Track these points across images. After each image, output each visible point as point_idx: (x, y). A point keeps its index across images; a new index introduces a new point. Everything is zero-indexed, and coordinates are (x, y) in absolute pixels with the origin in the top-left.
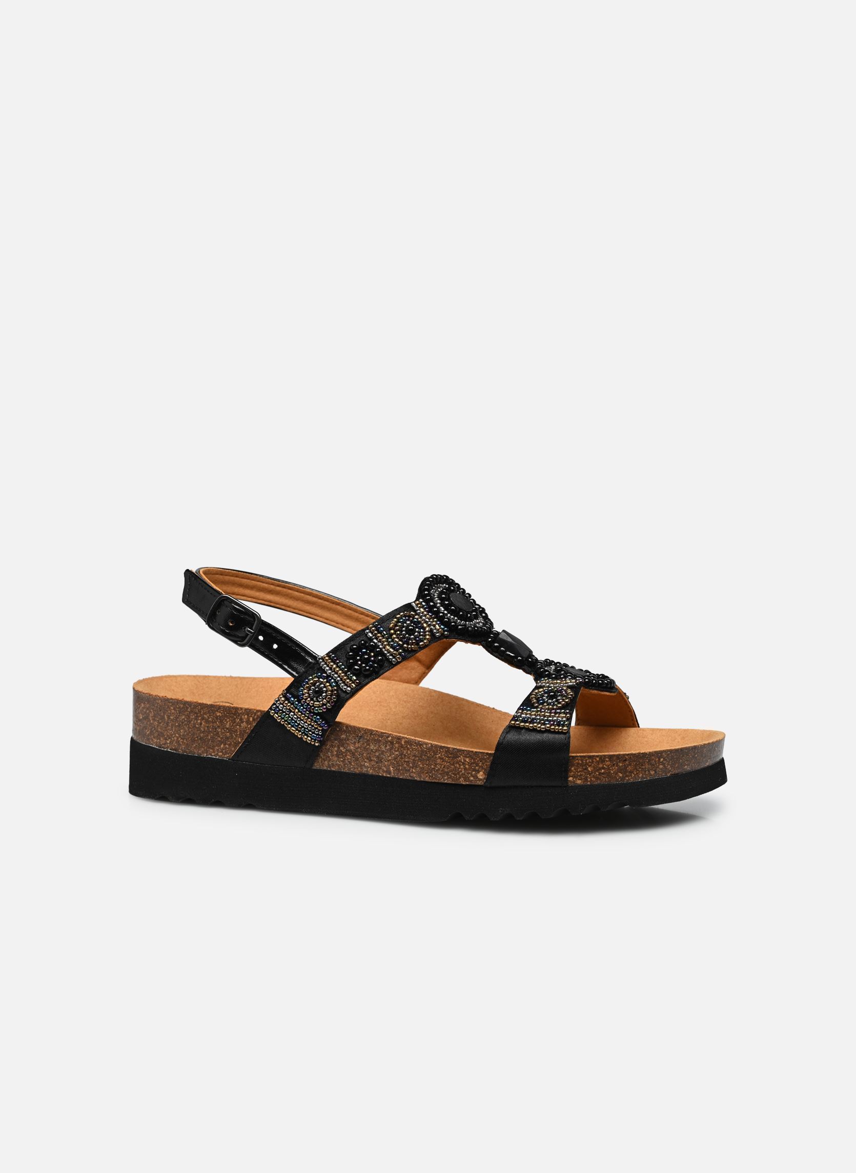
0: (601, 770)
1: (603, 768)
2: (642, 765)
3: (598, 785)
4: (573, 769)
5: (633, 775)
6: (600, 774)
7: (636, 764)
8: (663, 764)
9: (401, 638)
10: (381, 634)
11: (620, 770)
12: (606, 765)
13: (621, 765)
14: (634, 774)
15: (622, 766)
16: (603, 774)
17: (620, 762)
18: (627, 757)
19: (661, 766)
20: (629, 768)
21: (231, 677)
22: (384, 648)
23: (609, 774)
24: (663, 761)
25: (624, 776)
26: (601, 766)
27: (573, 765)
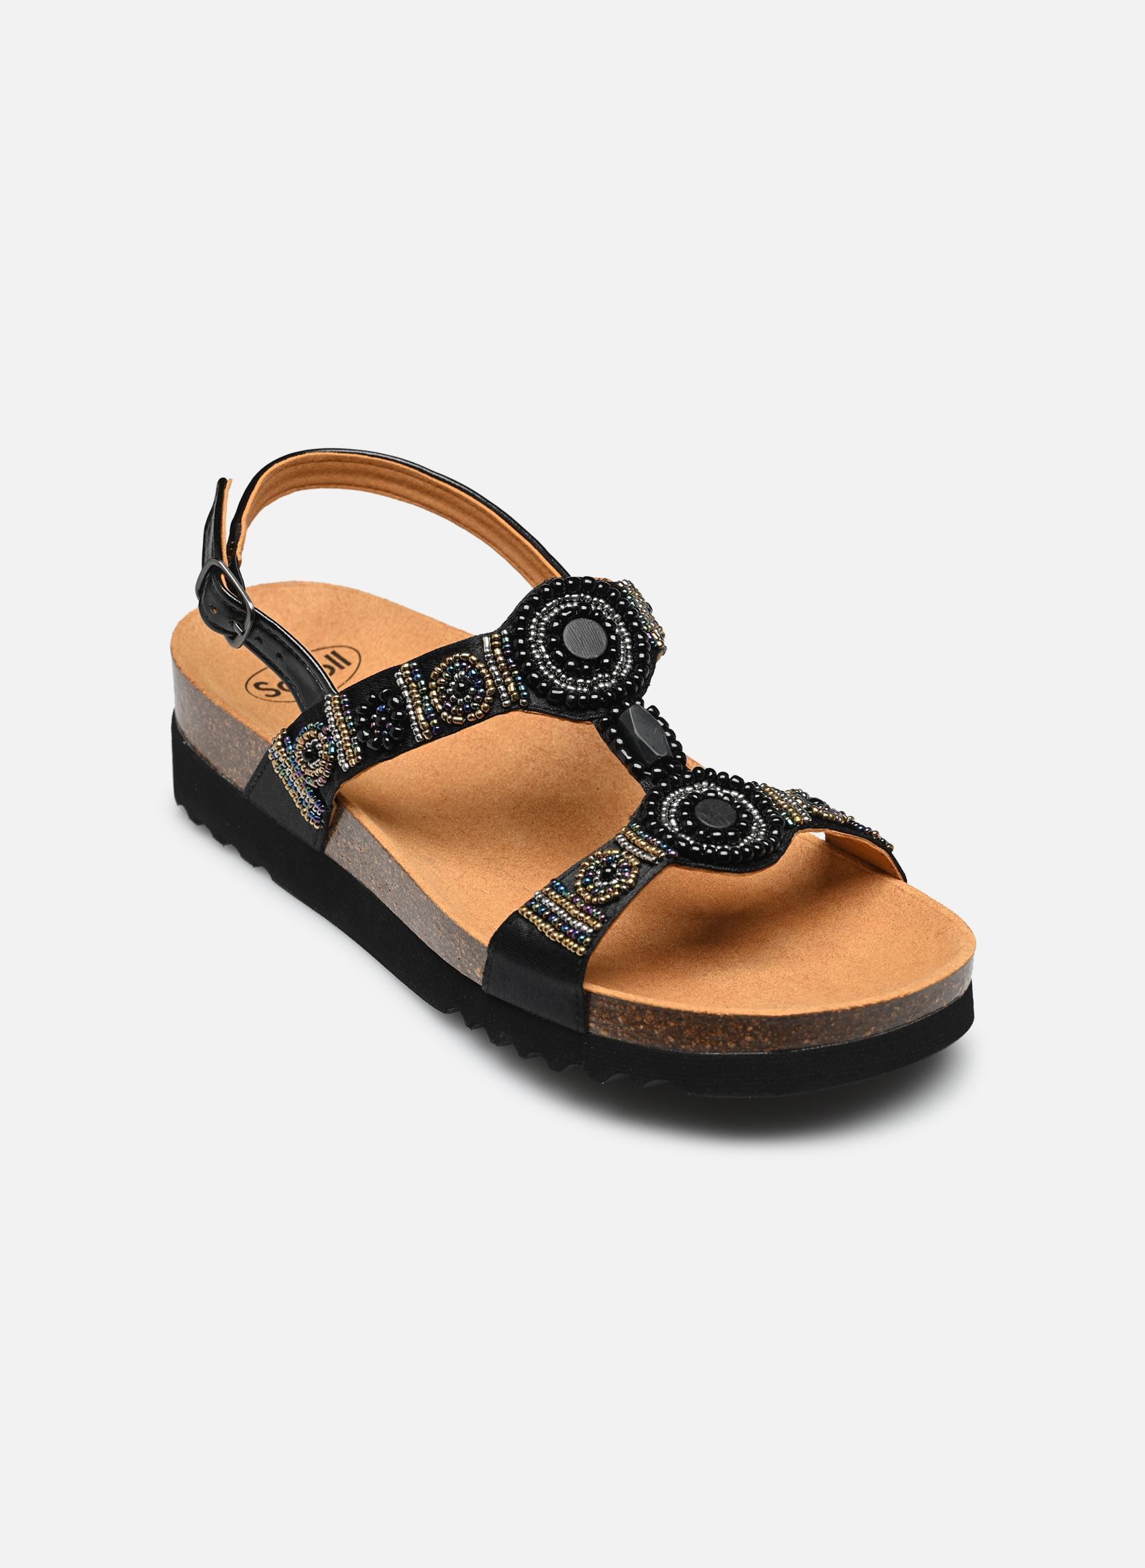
0: (639, 1026)
1: (642, 1023)
2: (711, 1032)
3: (634, 1045)
4: (595, 1011)
5: (694, 1044)
6: (637, 1031)
7: (700, 1028)
8: (751, 1034)
9: (442, 698)
10: (416, 683)
11: (670, 1032)
12: (647, 1020)
13: (672, 1024)
14: (695, 1042)
15: (674, 1027)
16: (641, 1031)
17: (670, 1020)
18: (683, 1016)
19: (749, 1038)
20: (687, 1033)
21: (386, 601)
22: (414, 709)
23: (651, 1035)
24: (753, 1030)
25: (679, 1042)
26: (638, 1019)
27: (595, 1007)
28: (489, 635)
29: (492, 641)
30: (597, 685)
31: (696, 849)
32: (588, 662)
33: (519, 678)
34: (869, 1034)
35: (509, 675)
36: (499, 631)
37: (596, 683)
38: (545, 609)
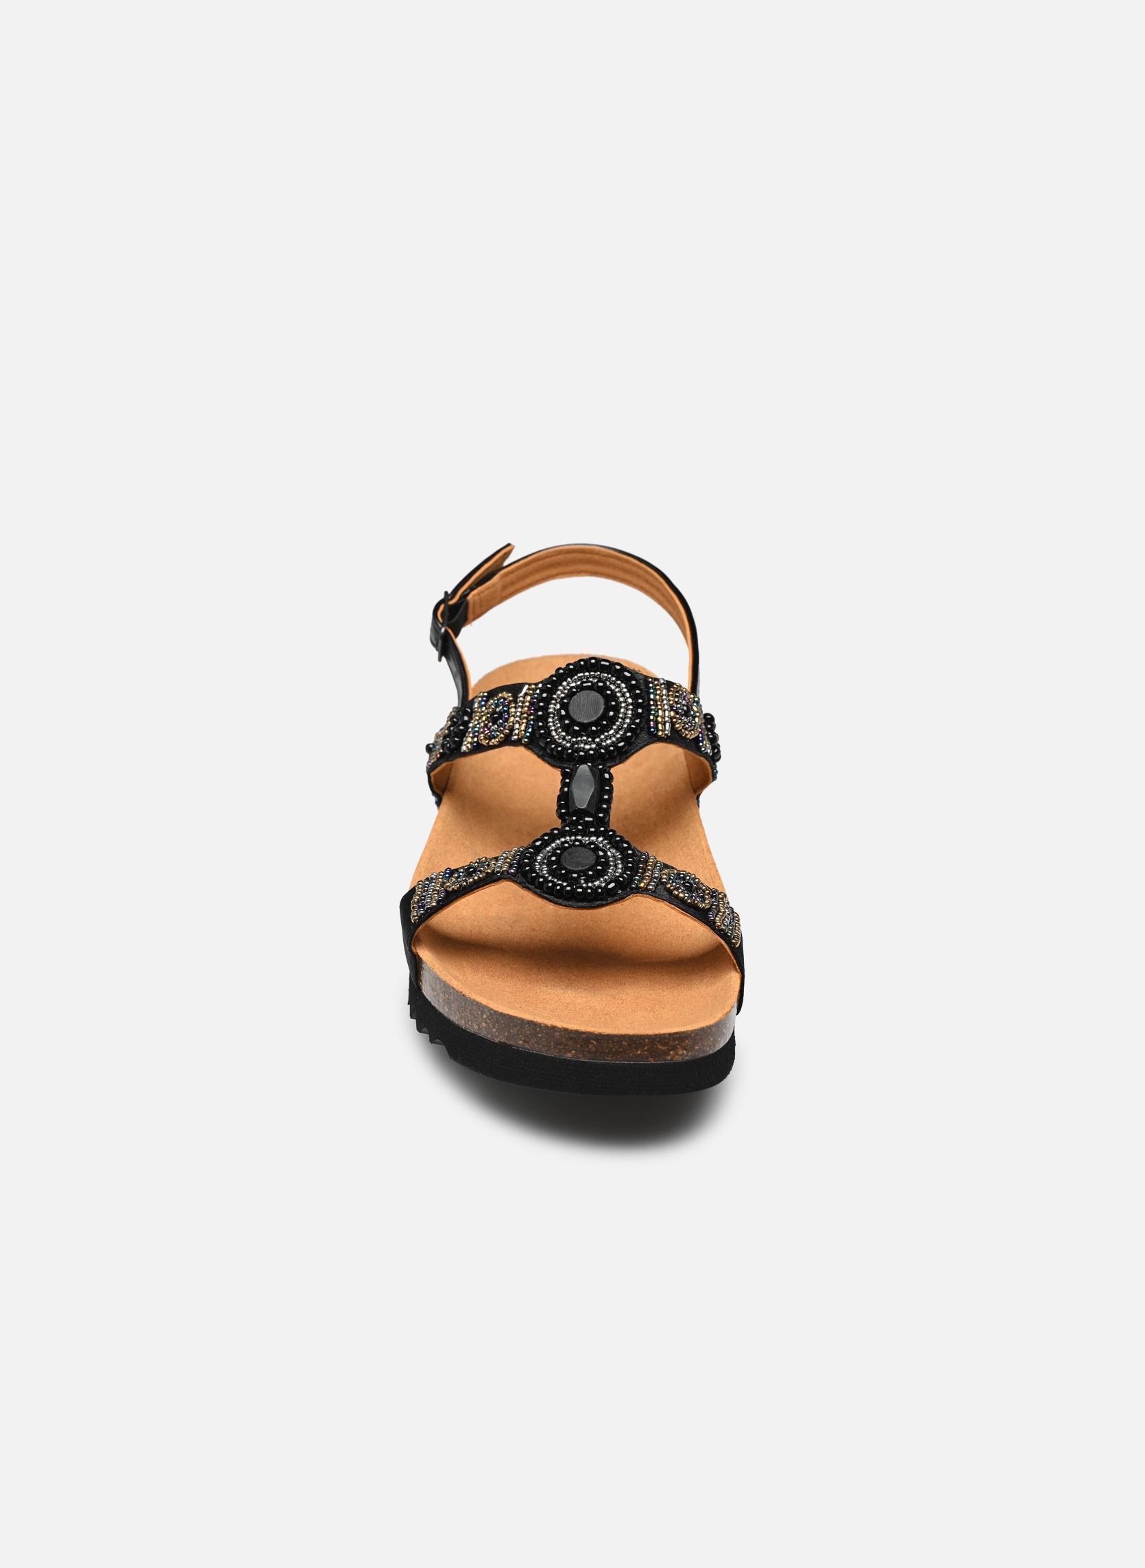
2: (465, 1010)
7: (459, 1005)
8: (486, 1021)
24: (487, 1018)
28: (530, 685)
29: (529, 689)
30: (578, 744)
31: (569, 888)
32: (579, 724)
33: (532, 722)
34: (569, 1055)
35: (526, 718)
36: (536, 684)
37: (577, 743)
38: (576, 677)
